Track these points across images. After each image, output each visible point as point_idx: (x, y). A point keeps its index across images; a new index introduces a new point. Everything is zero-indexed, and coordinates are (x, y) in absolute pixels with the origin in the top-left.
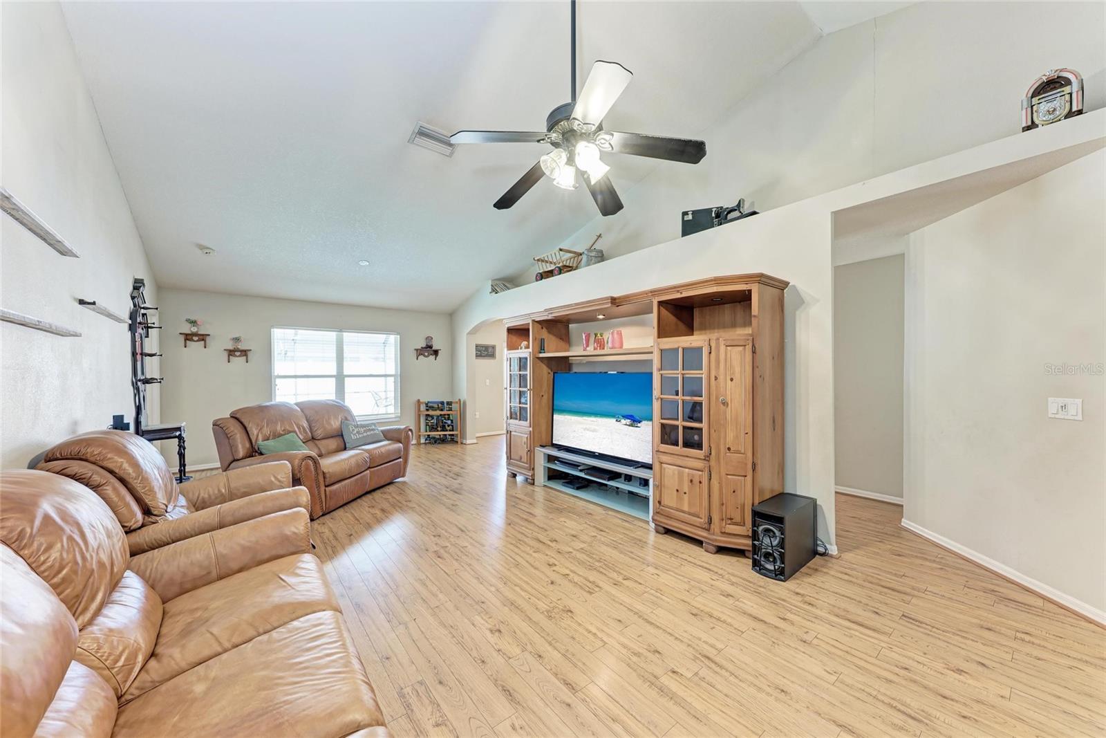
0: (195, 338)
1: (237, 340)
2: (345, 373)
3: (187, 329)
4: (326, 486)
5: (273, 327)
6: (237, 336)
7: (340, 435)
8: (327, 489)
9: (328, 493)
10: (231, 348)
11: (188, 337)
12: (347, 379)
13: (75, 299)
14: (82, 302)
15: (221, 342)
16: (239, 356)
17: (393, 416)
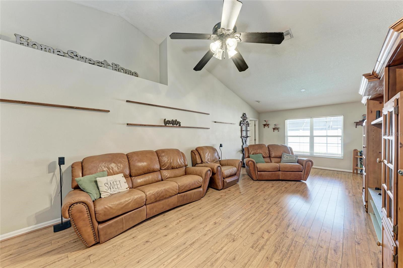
0: (266, 125)
1: (275, 125)
2: (314, 135)
3: (265, 123)
4: (258, 171)
5: (286, 119)
6: (275, 124)
7: (280, 157)
8: (258, 172)
9: (258, 174)
10: (274, 127)
11: (265, 125)
12: (315, 138)
13: (213, 122)
14: (215, 122)
15: (272, 126)
16: (277, 130)
17: (341, 156)
